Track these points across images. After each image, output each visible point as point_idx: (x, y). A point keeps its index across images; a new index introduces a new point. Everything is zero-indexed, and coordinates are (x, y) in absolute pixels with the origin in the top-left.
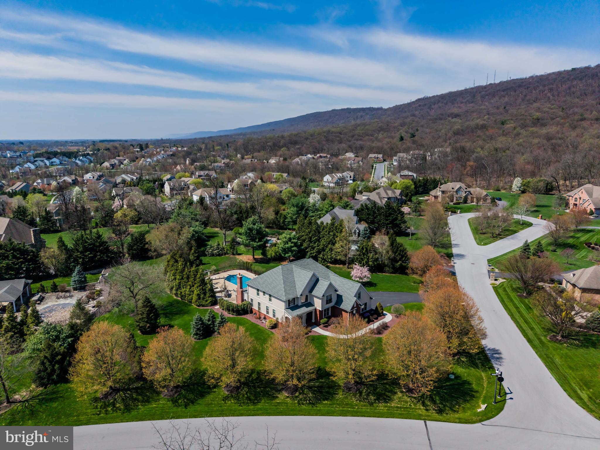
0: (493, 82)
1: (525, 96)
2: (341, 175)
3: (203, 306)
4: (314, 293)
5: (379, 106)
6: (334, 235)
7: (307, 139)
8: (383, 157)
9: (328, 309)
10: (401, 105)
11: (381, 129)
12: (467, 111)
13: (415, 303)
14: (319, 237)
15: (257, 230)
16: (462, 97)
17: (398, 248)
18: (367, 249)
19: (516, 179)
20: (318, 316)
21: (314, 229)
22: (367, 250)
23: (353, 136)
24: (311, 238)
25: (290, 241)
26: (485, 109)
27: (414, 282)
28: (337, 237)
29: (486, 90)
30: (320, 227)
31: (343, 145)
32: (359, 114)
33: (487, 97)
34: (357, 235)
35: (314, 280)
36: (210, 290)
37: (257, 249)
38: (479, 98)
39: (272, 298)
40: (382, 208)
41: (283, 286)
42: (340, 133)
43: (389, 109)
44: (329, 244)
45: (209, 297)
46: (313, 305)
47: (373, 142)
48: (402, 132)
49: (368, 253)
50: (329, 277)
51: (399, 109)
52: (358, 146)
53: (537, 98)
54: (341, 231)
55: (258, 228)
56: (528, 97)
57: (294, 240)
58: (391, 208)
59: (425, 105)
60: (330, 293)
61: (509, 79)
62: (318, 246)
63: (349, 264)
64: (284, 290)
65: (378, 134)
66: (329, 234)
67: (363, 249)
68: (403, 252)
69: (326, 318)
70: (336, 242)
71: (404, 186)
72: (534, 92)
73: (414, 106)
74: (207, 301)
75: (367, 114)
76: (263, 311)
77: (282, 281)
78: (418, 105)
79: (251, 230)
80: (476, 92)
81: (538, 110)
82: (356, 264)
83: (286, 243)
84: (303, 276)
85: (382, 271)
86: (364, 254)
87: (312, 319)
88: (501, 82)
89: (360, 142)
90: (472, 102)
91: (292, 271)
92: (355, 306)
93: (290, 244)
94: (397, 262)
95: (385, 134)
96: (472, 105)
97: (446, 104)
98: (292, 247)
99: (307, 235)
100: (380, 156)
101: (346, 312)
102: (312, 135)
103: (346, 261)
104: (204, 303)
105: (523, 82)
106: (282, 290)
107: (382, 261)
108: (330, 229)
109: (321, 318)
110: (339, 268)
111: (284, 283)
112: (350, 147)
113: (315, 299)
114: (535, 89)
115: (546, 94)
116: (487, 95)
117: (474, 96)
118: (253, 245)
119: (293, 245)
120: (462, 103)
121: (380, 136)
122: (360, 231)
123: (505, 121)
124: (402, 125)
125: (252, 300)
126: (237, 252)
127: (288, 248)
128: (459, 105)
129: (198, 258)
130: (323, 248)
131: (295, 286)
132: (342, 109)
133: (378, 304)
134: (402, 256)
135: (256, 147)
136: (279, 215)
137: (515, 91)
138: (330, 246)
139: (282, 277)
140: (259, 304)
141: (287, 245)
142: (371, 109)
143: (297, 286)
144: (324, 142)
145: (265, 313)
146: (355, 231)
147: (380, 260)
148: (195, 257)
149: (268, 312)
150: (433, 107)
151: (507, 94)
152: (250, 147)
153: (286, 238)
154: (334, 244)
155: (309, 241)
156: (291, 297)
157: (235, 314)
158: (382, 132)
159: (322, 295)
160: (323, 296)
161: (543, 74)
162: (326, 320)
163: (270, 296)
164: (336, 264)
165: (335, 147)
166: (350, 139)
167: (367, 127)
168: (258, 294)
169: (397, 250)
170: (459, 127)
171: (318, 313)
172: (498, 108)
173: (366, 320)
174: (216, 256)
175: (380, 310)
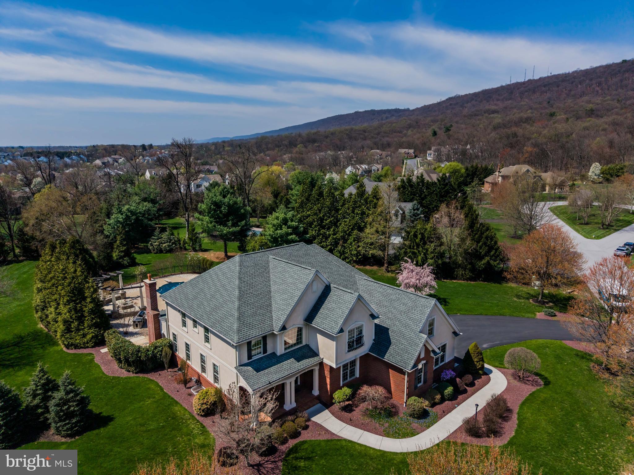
0: (532, 78)
1: (570, 91)
2: (367, 167)
3: (76, 347)
4: (317, 322)
5: (406, 107)
6: (363, 213)
7: (327, 137)
8: (414, 153)
9: (353, 363)
10: (430, 105)
11: (409, 127)
12: (506, 108)
13: (541, 341)
14: (336, 218)
15: (229, 206)
16: (499, 95)
17: (482, 234)
18: (422, 234)
19: (594, 165)
20: (328, 381)
21: (328, 203)
22: (423, 238)
23: (378, 134)
24: (322, 220)
25: (285, 224)
26: (525, 105)
27: (518, 297)
28: (368, 216)
29: (524, 86)
30: (337, 202)
31: (368, 142)
32: (384, 116)
33: (526, 93)
34: (399, 219)
35: (318, 289)
36: (92, 312)
37: (230, 240)
38: (517, 95)
39: (211, 337)
40: (434, 184)
41: (237, 304)
42: (365, 131)
43: (417, 109)
44: (352, 229)
45: (90, 327)
46: (315, 354)
47: (402, 137)
48: (435, 127)
49: (425, 243)
50: (355, 283)
51: (427, 109)
52: (385, 143)
53: (583, 92)
54: (375, 206)
55: (231, 202)
56: (573, 93)
57: (293, 223)
58: (447, 184)
59: (457, 103)
60: (358, 324)
61: (549, 75)
62: (334, 234)
63: (390, 264)
64: (236, 314)
65: (407, 130)
66: (353, 212)
67: (415, 236)
68: (492, 239)
69: (348, 385)
70: (365, 226)
71: (451, 170)
72: (580, 86)
73: (444, 105)
74: (84, 336)
75: (393, 115)
76: (195, 364)
77: (237, 293)
78: (448, 104)
79: (218, 205)
80: (514, 88)
81: (589, 102)
82: (407, 262)
83: (279, 227)
84: (290, 280)
85: (452, 277)
86: (418, 245)
87: (311, 388)
88: (540, 78)
89: (387, 139)
90: (510, 99)
91: (266, 268)
92: (422, 356)
93: (285, 229)
94: (481, 258)
95: (415, 131)
96: (510, 101)
97: (481, 101)
98: (288, 234)
99: (315, 214)
100: (412, 151)
101: (401, 371)
102: (332, 134)
103: (383, 258)
104: (78, 340)
105: (566, 77)
106: (232, 315)
107: (450, 258)
108: (355, 202)
109: (336, 387)
110: (371, 271)
111: (240, 298)
112: (375, 143)
113: (319, 337)
114: (580, 83)
115: (594, 88)
116: (526, 91)
117: (512, 93)
118: (222, 231)
119: (290, 230)
120: (498, 100)
121: (410, 132)
122: (404, 213)
123: (554, 113)
124: (434, 121)
125: (175, 336)
126: (200, 246)
127: (281, 236)
128: (495, 102)
129: (127, 253)
130: (343, 237)
131: (270, 305)
132: (366, 111)
133: (471, 347)
134: (491, 248)
135: (270, 146)
136: (279, 198)
137: (558, 86)
138: (355, 232)
139: (237, 282)
140: (187, 346)
141: (279, 232)
142: (397, 111)
143: (274, 305)
144: (346, 140)
145: (199, 370)
146: (397, 211)
147: (447, 255)
148: (122, 252)
149: (203, 369)
150: (466, 105)
151: (549, 90)
152: (264, 146)
153: (277, 218)
154: (361, 229)
155: (319, 225)
156: (255, 334)
157: (133, 369)
158: (411, 129)
159: (337, 329)
160: (341, 331)
161: (588, 67)
162: (347, 391)
163: (207, 330)
164: (365, 265)
165: (359, 143)
166: (376, 136)
167: (394, 125)
168: (184, 324)
169: (481, 237)
170: (500, 121)
171: (327, 373)
172: (540, 103)
173: (449, 390)
174: (166, 253)
175: (477, 362)
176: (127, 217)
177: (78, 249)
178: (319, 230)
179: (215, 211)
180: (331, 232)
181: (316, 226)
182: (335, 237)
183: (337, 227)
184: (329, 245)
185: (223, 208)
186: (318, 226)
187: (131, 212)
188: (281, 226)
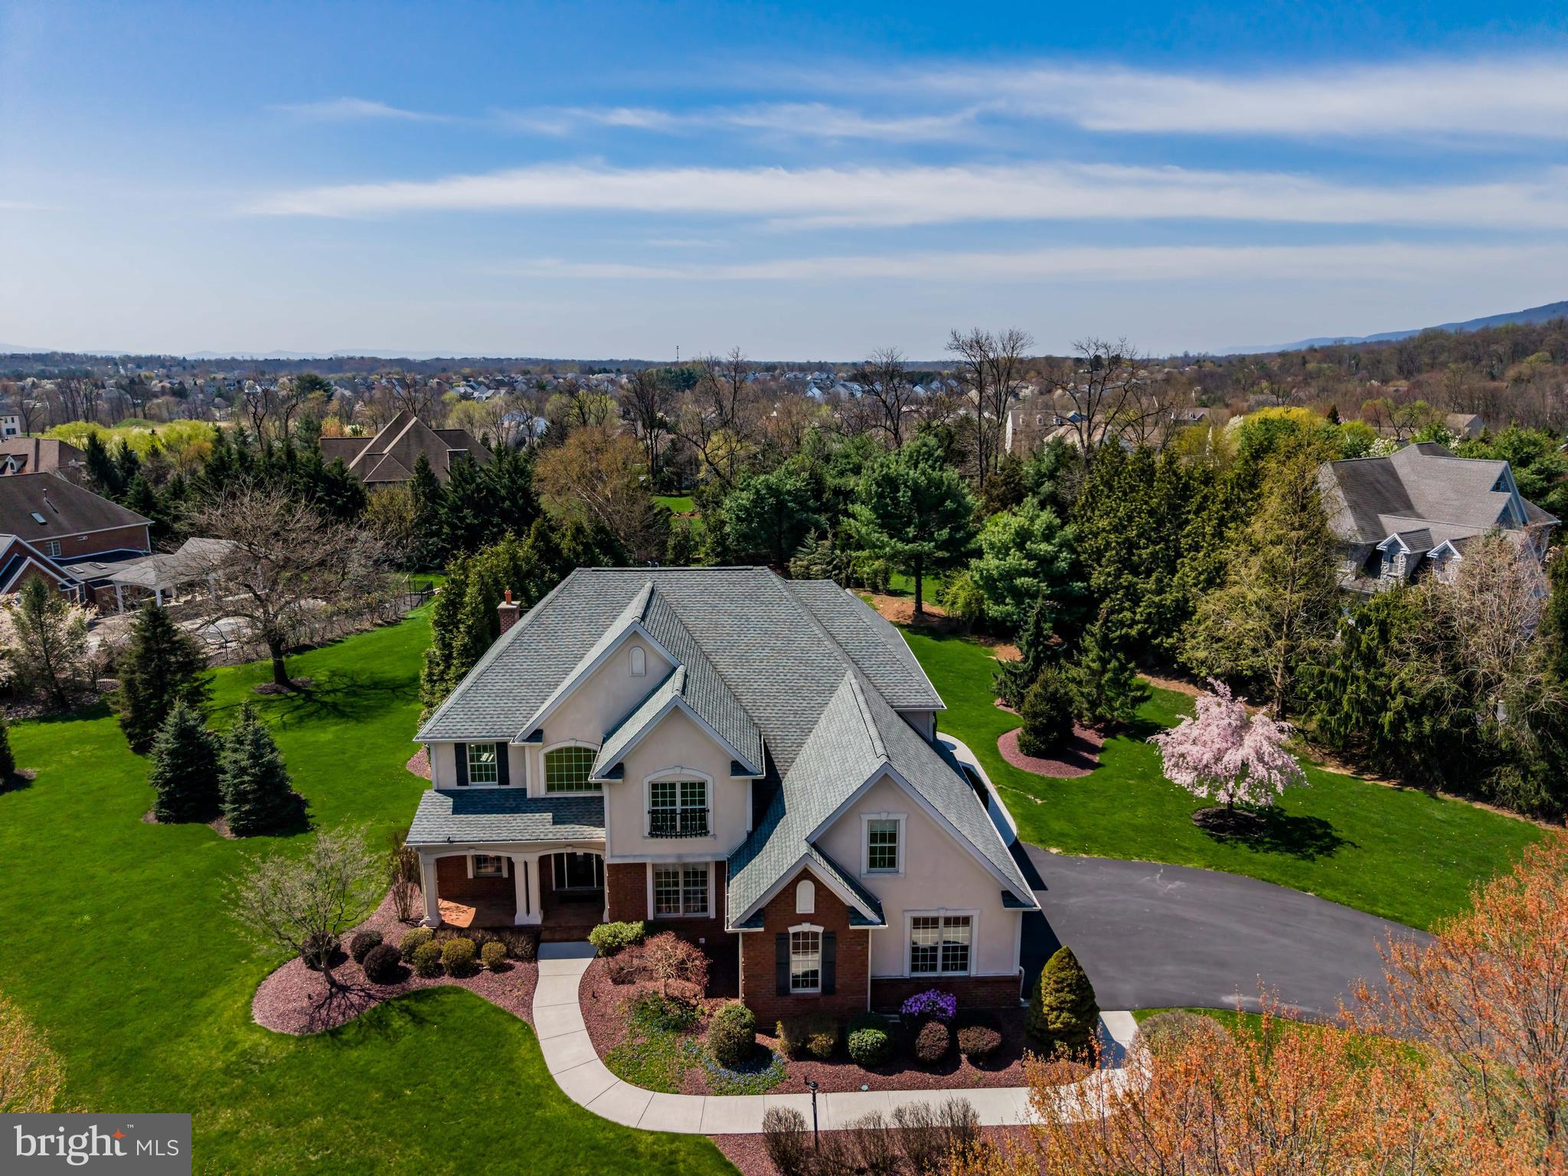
15: (915, 488)
37: (925, 572)
46: (602, 822)
62: (1158, 592)
79: (893, 485)
83: (1002, 551)
93: (1012, 559)
119: (1027, 562)
155: (1120, 560)
156: (471, 732)
173: (866, 1038)
174: (797, 578)
175: (1052, 1009)
176: (759, 499)
177: (582, 543)
178: (1118, 576)
179: (881, 496)
180: (1151, 585)
181: (1110, 562)
182: (1157, 599)
183: (1173, 571)
184: (1139, 622)
185: (901, 494)
186: (1114, 562)
187: (769, 488)
188: (1008, 549)
